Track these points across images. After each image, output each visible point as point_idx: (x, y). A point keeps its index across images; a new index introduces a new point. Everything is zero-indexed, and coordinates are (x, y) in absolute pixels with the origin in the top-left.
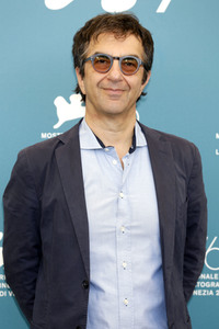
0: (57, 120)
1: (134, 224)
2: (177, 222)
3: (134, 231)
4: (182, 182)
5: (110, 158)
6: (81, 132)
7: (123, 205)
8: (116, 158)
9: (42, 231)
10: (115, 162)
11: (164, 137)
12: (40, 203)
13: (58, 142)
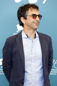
0: (17, 30)
1: (36, 56)
2: (46, 56)
3: (36, 58)
4: (47, 46)
5: (29, 40)
6: (22, 33)
7: (33, 51)
8: (31, 40)
9: (13, 58)
10: (31, 41)
11: (43, 35)
12: (12, 51)
13: (17, 36)
